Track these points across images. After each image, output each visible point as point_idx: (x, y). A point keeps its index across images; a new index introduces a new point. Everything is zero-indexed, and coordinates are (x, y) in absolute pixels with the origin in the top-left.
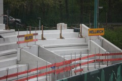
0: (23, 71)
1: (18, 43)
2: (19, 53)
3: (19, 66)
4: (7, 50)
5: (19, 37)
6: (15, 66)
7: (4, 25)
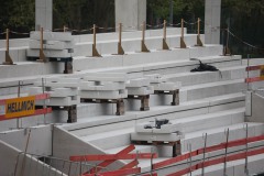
0: (257, 135)
1: (248, 81)
2: (248, 101)
3: (250, 125)
4: (226, 93)
5: (249, 69)
6: (241, 126)
7: (222, 46)
